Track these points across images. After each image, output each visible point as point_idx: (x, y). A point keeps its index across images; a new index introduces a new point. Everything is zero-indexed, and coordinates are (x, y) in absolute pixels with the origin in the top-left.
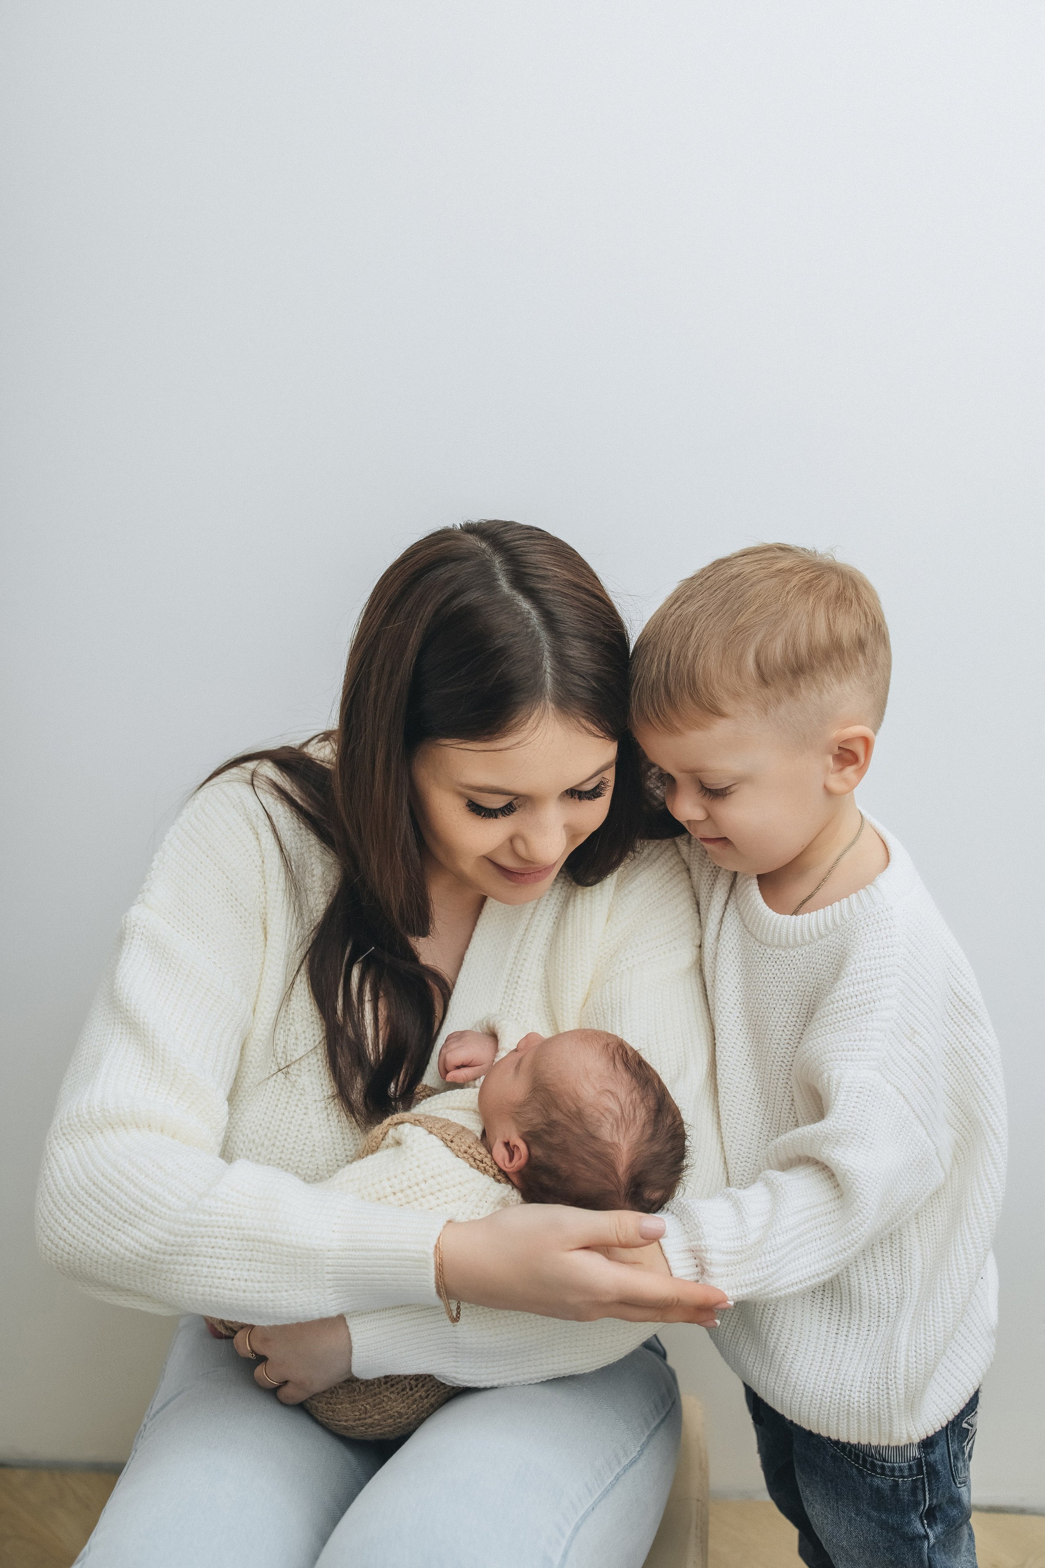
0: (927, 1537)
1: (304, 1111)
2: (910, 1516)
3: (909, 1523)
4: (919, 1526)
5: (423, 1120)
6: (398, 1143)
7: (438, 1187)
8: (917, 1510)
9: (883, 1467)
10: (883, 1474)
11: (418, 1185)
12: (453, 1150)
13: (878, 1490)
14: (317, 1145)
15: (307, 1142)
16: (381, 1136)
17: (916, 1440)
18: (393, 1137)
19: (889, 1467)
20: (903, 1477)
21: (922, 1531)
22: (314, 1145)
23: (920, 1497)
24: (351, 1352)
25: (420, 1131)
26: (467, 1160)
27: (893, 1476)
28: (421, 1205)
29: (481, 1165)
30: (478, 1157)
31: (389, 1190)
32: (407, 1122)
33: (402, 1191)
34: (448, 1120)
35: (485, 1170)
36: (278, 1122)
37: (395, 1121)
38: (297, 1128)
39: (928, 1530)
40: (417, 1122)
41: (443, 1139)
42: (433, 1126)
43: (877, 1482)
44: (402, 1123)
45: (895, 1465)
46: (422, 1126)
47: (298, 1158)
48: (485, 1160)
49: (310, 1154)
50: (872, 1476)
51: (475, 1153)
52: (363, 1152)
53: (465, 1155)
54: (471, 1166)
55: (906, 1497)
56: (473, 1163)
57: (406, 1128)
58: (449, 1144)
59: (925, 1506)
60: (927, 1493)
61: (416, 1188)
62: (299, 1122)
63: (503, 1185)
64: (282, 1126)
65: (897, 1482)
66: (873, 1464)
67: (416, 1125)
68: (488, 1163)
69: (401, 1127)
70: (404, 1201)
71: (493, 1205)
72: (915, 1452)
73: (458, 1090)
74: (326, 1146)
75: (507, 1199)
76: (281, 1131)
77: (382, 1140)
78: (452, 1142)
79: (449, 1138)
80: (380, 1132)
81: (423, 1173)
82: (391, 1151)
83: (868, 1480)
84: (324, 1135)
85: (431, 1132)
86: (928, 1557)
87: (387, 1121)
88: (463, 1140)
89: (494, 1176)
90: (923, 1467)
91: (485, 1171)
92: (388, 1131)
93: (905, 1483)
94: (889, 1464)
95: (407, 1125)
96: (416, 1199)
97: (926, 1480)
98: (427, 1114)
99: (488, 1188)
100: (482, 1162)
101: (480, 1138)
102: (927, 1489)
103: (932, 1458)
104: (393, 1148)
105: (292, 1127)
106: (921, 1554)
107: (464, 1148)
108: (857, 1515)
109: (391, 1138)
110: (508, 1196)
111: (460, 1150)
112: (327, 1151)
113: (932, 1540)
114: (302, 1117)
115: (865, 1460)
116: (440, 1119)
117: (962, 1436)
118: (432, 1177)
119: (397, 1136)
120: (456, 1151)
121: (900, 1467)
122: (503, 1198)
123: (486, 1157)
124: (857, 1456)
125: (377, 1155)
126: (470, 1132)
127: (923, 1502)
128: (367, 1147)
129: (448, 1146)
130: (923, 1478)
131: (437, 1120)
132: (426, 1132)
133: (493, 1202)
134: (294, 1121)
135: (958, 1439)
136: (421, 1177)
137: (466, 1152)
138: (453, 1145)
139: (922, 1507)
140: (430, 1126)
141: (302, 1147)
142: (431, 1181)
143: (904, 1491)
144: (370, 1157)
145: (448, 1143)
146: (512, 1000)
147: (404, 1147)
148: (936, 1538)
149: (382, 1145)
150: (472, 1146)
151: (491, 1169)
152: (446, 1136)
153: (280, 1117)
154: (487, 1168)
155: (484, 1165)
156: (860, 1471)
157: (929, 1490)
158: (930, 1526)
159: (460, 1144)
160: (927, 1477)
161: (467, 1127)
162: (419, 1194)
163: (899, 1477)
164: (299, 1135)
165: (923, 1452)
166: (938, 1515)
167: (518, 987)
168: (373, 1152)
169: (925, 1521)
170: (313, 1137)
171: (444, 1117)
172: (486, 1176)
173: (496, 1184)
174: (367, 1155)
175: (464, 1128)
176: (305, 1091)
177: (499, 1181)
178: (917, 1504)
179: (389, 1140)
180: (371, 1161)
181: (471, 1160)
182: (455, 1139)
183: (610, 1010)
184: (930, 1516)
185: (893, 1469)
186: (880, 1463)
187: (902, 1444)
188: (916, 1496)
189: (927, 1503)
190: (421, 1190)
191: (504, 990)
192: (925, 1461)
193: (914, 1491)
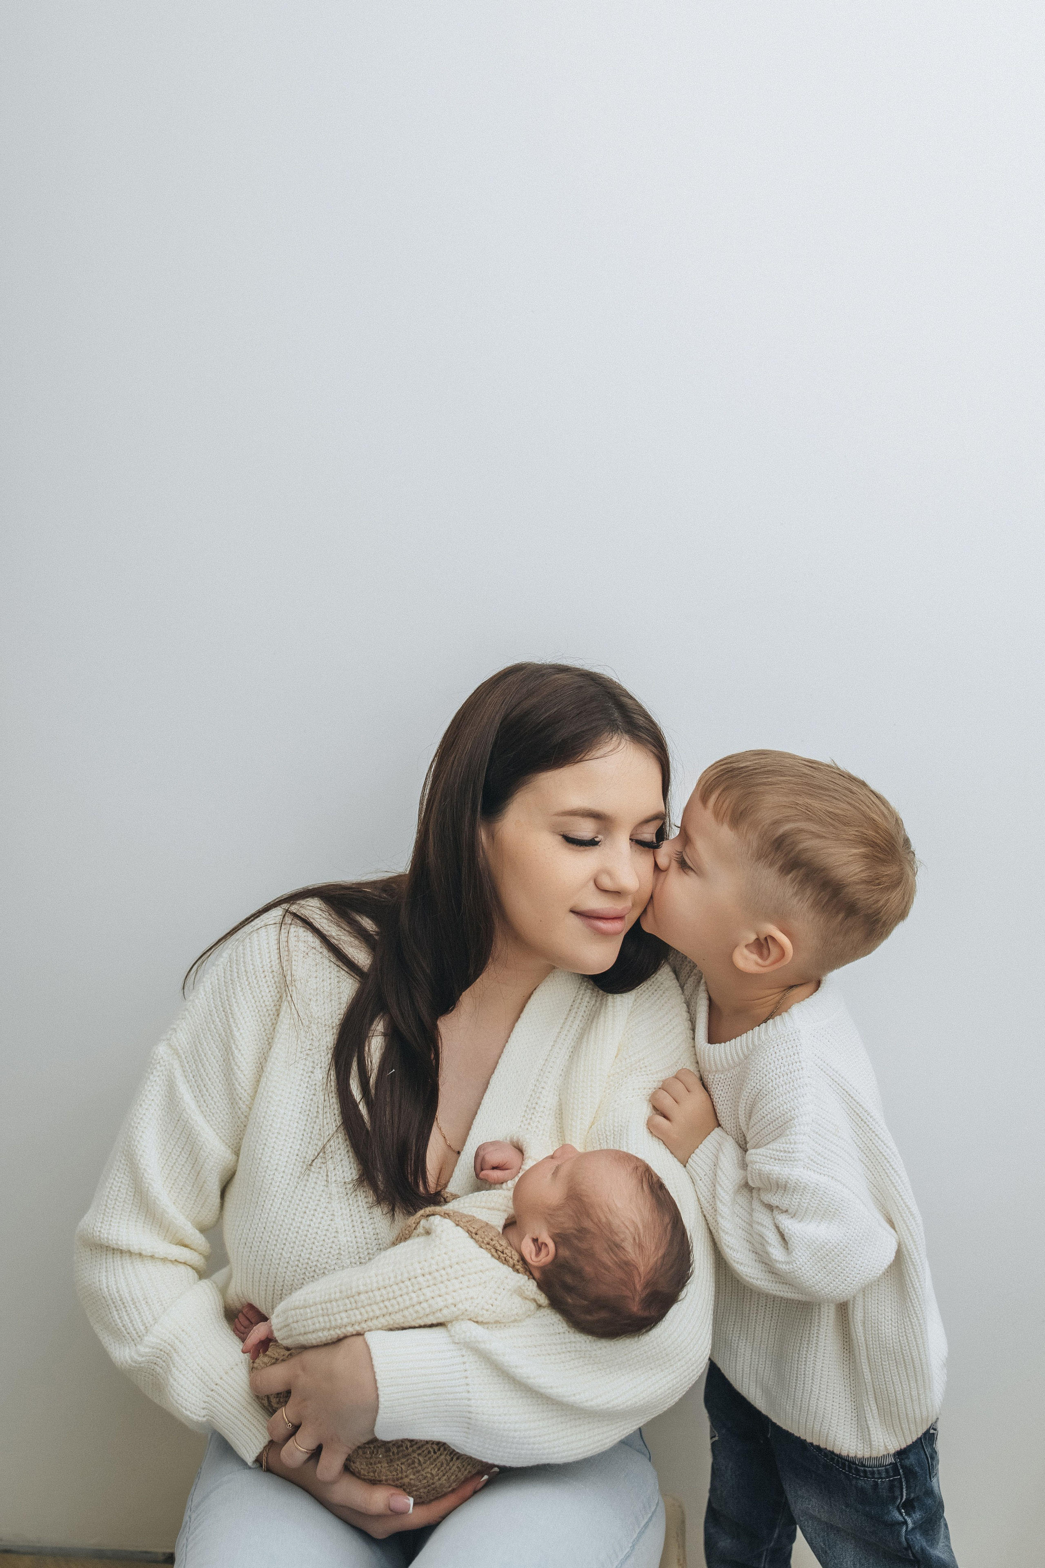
0: (905, 1523)
1: (331, 1217)
2: (889, 1508)
3: (889, 1513)
4: (897, 1515)
5: (452, 1214)
6: (428, 1233)
7: (462, 1273)
8: (895, 1503)
9: (865, 1471)
10: (866, 1476)
11: (444, 1269)
12: (477, 1241)
13: (862, 1491)
14: (343, 1248)
15: (334, 1246)
16: (414, 1225)
17: (892, 1451)
18: (424, 1227)
19: (869, 1471)
20: (882, 1478)
21: (901, 1519)
22: (340, 1248)
23: (897, 1493)
24: (377, 1412)
25: (448, 1223)
26: (489, 1251)
27: (873, 1477)
28: (446, 1287)
29: (502, 1255)
30: (500, 1248)
31: (419, 1271)
32: (437, 1214)
33: (430, 1274)
34: (474, 1217)
35: (505, 1260)
36: (306, 1228)
37: (428, 1213)
38: (324, 1233)
39: (906, 1517)
40: (447, 1215)
41: (468, 1232)
42: (459, 1220)
43: (861, 1483)
44: (433, 1215)
45: (875, 1469)
46: (451, 1219)
47: (326, 1260)
48: (506, 1251)
49: (336, 1257)
50: (857, 1479)
51: (496, 1245)
52: (397, 1240)
53: (488, 1246)
54: (493, 1256)
55: (885, 1493)
56: (495, 1254)
57: (436, 1220)
58: (474, 1235)
59: (902, 1499)
60: (904, 1490)
61: (443, 1272)
62: (326, 1228)
63: (520, 1275)
64: (310, 1231)
65: (877, 1482)
66: (857, 1470)
67: (445, 1218)
68: (508, 1254)
69: (432, 1218)
70: (431, 1282)
71: (510, 1293)
72: (891, 1460)
73: (483, 1192)
74: (351, 1249)
75: (523, 1288)
76: (309, 1236)
77: (415, 1229)
78: (476, 1234)
79: (474, 1231)
80: (413, 1221)
81: (450, 1259)
82: (422, 1239)
83: (854, 1482)
84: (349, 1239)
85: (457, 1225)
86: (906, 1539)
87: (421, 1212)
88: (486, 1233)
89: (513, 1267)
90: (899, 1470)
91: (505, 1262)
92: (420, 1221)
93: (883, 1482)
94: (870, 1469)
95: (438, 1218)
96: (442, 1282)
97: (903, 1480)
98: (456, 1210)
99: (506, 1278)
100: (503, 1253)
101: (501, 1232)
102: (904, 1487)
103: (907, 1462)
104: (423, 1237)
105: (319, 1232)
106: (898, 1537)
107: (487, 1240)
108: (846, 1507)
109: (421, 1228)
110: (524, 1286)
111: (483, 1242)
112: (352, 1255)
113: (910, 1525)
114: (329, 1222)
115: (850, 1468)
116: (466, 1216)
117: (931, 1440)
118: (457, 1263)
119: (427, 1226)
120: (480, 1242)
121: (878, 1471)
122: (520, 1287)
123: (506, 1248)
124: (844, 1464)
125: (409, 1242)
126: (492, 1227)
127: (900, 1497)
128: (401, 1235)
129: (472, 1237)
130: (900, 1479)
131: (463, 1215)
132: (453, 1224)
133: (509, 1290)
134: (321, 1226)
135: (929, 1443)
136: (447, 1263)
137: (488, 1244)
138: (477, 1237)
139: (899, 1501)
140: (458, 1219)
141: (328, 1250)
142: (456, 1267)
143: (883, 1489)
144: (402, 1244)
145: (472, 1234)
146: (529, 1124)
147: (433, 1235)
148: (914, 1523)
149: (413, 1234)
150: (494, 1239)
151: (510, 1259)
152: (471, 1229)
153: (308, 1223)
154: (508, 1258)
155: (505, 1255)
156: (847, 1476)
157: (906, 1487)
158: (908, 1514)
159: (483, 1236)
160: (905, 1477)
161: (489, 1223)
162: (445, 1277)
163: (878, 1479)
164: (326, 1239)
165: (898, 1458)
166: (916, 1504)
167: (535, 1113)
168: (406, 1239)
169: (903, 1511)
170: (339, 1241)
171: (470, 1214)
172: (506, 1266)
173: (515, 1274)
174: (400, 1242)
175: (487, 1224)
176: (332, 1199)
177: (518, 1271)
178: (894, 1499)
179: (420, 1230)
180: (403, 1247)
181: (493, 1250)
182: (479, 1232)
183: (612, 1136)
184: (909, 1506)
185: (873, 1473)
186: (862, 1468)
187: (881, 1455)
188: (893, 1492)
189: (904, 1497)
190: (447, 1274)
191: (523, 1114)
192: (901, 1465)
193: (891, 1488)
